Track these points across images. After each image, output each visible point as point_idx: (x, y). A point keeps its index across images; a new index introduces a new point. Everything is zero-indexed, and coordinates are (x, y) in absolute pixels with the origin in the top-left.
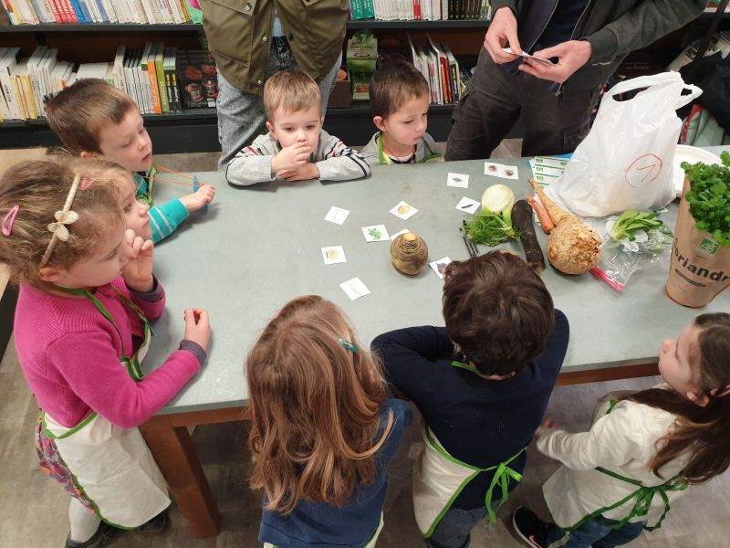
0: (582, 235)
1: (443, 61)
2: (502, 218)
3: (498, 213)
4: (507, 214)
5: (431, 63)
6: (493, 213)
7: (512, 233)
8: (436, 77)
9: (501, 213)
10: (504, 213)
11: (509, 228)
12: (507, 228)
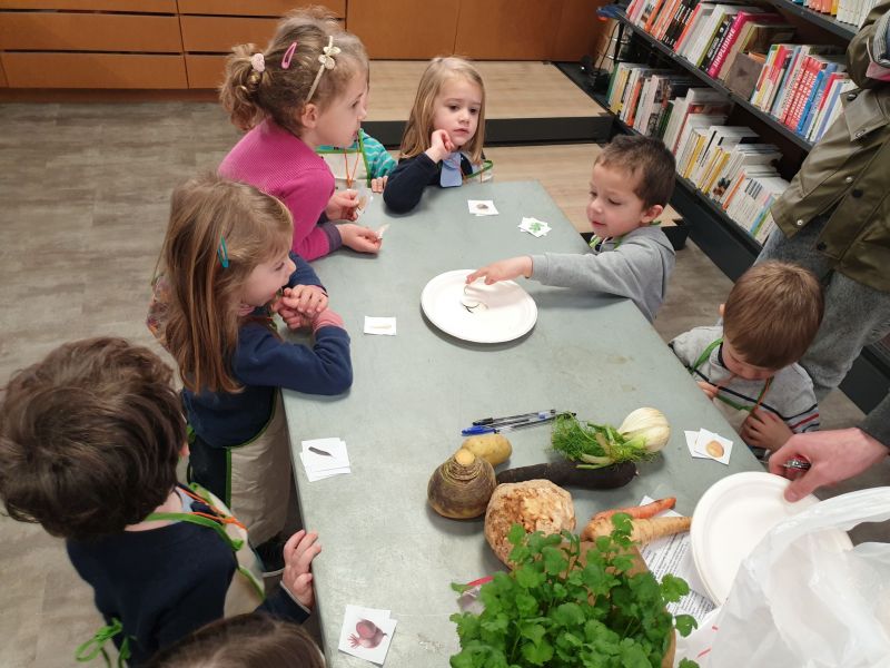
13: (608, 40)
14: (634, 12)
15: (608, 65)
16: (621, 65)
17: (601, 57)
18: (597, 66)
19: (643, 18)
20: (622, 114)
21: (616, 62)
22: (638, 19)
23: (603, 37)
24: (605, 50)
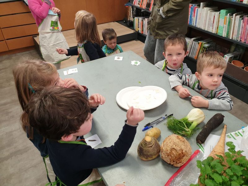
13: (130, 12)
14: (136, 3)
15: (132, 19)
16: (135, 18)
17: (129, 17)
18: (128, 20)
19: (138, 4)
20: (139, 31)
21: (134, 18)
22: (137, 4)
23: (128, 11)
24: (130, 15)
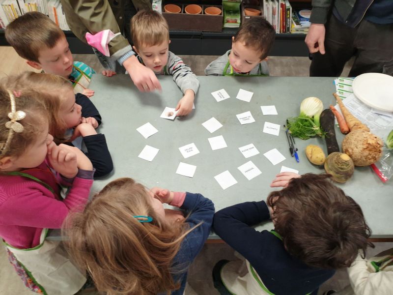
0: (370, 141)
1: (282, 6)
2: (313, 121)
3: (311, 117)
4: (317, 118)
5: (274, 6)
6: (308, 117)
7: (319, 133)
8: (276, 16)
9: (313, 117)
10: (315, 118)
11: (318, 128)
12: (316, 128)
